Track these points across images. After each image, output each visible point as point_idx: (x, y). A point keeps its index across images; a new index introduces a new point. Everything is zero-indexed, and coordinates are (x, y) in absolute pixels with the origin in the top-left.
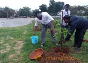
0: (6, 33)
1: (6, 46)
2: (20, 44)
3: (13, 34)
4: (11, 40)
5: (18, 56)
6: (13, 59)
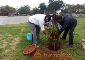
1: (3, 42)
3: (11, 31)
4: (9, 36)
5: (13, 51)
6: (8, 54)
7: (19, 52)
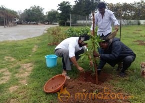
0: (3, 51)
2: (28, 68)
4: (12, 62)
5: (24, 88)
6: (16, 94)
7: (36, 88)
